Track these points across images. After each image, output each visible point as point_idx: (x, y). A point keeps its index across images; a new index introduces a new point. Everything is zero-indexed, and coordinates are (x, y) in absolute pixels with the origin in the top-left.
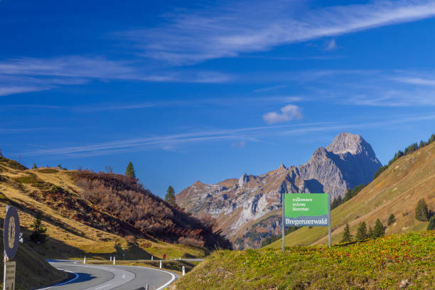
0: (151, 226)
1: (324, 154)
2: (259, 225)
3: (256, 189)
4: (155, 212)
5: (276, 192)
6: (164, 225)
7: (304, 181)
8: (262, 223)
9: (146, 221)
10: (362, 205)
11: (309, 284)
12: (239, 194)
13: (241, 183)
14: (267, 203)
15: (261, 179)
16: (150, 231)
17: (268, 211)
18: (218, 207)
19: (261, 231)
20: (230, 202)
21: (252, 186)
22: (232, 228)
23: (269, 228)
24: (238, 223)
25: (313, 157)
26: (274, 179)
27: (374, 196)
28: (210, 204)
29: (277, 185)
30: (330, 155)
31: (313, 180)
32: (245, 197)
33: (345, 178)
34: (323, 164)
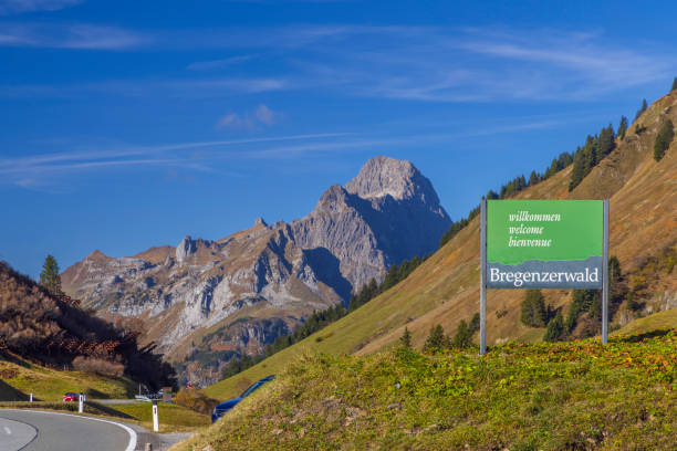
0: (16, 335)
1: (341, 198)
2: (216, 337)
3: (209, 266)
4: (23, 307)
5: (248, 272)
6: (43, 333)
7: (303, 251)
8: (221, 332)
9: (6, 324)
10: (417, 298)
11: (599, 438)
12: (178, 277)
13: (180, 254)
14: (231, 295)
15: (220, 247)
16: (13, 344)
17: (233, 309)
18: (135, 303)
19: (220, 349)
20: (160, 292)
21: (202, 261)
22: (164, 343)
23: (235, 343)
24: (174, 333)
25: (320, 204)
26: (244, 248)
27: (442, 280)
28: (120, 295)
29: (251, 257)
30: (353, 200)
31: (321, 250)
32: (188, 281)
33: (380, 246)
34: (340, 218)
